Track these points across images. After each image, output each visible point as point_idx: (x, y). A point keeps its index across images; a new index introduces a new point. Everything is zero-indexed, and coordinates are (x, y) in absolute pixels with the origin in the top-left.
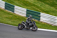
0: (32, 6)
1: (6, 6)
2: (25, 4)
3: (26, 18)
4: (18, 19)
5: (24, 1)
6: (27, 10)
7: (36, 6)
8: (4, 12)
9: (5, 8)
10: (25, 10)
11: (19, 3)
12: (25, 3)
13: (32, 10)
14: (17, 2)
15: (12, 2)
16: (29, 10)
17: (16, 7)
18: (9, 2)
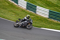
0: (55, 7)
1: (28, 6)
2: (48, 5)
3: (48, 19)
4: (40, 20)
5: (47, 1)
6: (50, 11)
7: (59, 7)
8: (26, 13)
9: (27, 8)
10: (48, 10)
11: (41, 3)
12: (48, 3)
13: (54, 11)
14: (39, 2)
15: (34, 2)
16: (51, 11)
17: (38, 7)
18: (31, 2)
